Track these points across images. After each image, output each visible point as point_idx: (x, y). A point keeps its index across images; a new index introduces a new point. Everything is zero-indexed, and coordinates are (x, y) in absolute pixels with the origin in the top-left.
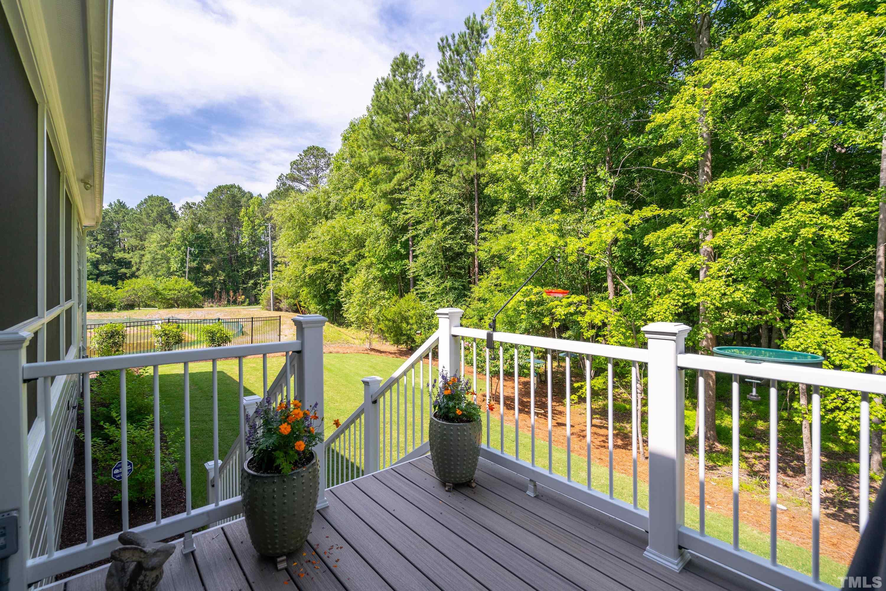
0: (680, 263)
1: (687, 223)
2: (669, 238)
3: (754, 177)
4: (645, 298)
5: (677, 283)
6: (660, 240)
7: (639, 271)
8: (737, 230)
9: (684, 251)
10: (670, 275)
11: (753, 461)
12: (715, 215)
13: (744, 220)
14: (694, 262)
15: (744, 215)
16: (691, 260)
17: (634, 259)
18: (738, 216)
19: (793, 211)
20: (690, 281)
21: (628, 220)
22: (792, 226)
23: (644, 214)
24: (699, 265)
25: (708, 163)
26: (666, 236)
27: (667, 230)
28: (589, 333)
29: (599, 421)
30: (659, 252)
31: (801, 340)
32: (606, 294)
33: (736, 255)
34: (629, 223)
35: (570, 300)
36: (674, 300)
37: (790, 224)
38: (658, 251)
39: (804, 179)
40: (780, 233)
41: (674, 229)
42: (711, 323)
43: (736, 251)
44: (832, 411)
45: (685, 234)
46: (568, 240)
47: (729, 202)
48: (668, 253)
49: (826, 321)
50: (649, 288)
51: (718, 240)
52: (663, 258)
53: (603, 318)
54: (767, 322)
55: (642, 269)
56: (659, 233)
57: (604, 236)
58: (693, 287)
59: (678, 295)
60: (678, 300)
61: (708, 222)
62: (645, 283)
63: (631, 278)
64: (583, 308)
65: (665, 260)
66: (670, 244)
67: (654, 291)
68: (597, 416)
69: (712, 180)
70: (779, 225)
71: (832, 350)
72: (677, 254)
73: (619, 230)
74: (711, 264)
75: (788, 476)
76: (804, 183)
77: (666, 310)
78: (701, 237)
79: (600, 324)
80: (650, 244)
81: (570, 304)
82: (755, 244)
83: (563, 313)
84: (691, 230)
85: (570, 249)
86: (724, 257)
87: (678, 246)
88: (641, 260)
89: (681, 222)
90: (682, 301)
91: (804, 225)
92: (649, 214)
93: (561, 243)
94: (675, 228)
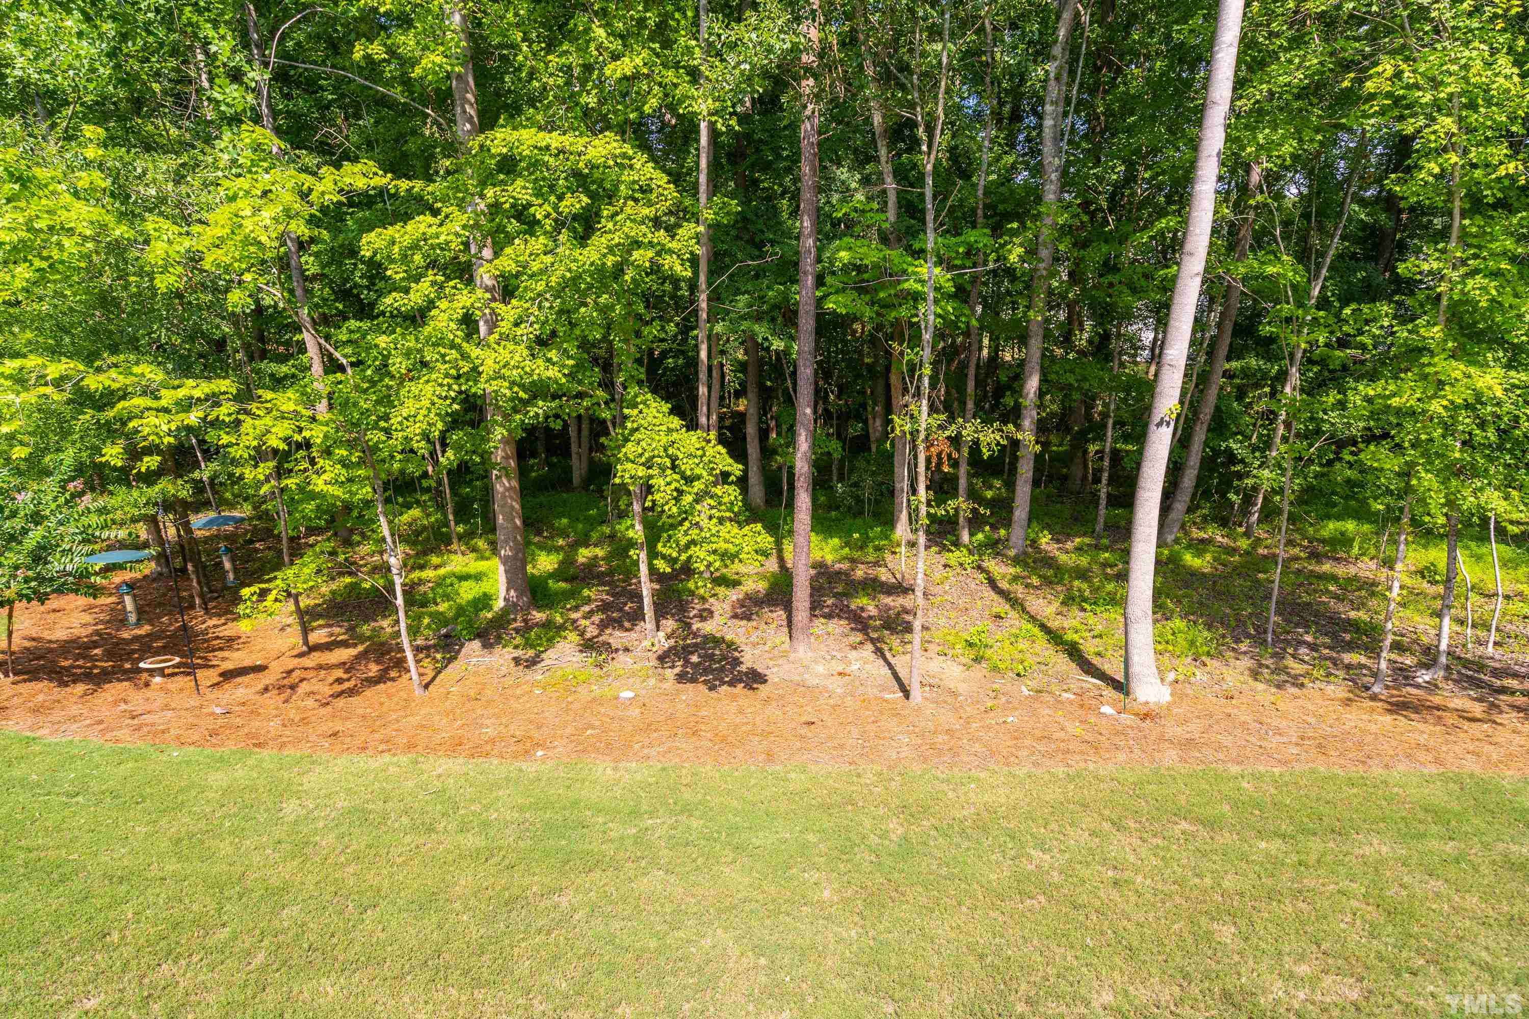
0: (443, 304)
1: (447, 217)
2: (415, 247)
3: (554, 140)
4: (381, 380)
5: (443, 351)
6: (396, 249)
7: (366, 311)
8: (539, 243)
9: (448, 278)
10: (427, 330)
11: (583, 622)
12: (495, 207)
13: (548, 224)
14: (468, 304)
15: (547, 216)
16: (464, 299)
17: (356, 285)
18: (538, 217)
19: (618, 218)
20: (465, 345)
21: (310, 190)
22: (619, 244)
23: (348, 180)
24: (479, 309)
25: (469, 96)
26: (407, 241)
27: (409, 227)
28: (260, 470)
29: (324, 631)
30: (398, 277)
31: (643, 444)
32: (304, 358)
33: (539, 295)
34: (313, 197)
35: (181, 393)
36: (441, 385)
37: (617, 240)
38: (395, 272)
39: (631, 159)
40: (604, 256)
41: (422, 228)
42: (506, 416)
43: (541, 287)
44: (687, 547)
45: (447, 243)
46: (150, 226)
47: (520, 182)
48: (417, 281)
49: (666, 407)
50: (386, 358)
51: (507, 263)
52: (407, 291)
53: (290, 433)
54: (587, 409)
55: (372, 305)
56: (390, 231)
57: (248, 225)
58: (473, 356)
59: (447, 375)
60: (450, 386)
61: (483, 221)
62: (376, 346)
63: (353, 324)
64: (225, 411)
65: (411, 295)
66: (418, 258)
67: (399, 364)
68: (321, 622)
69: (482, 130)
70: (599, 242)
71: (681, 456)
72: (433, 283)
73: (289, 214)
74: (501, 308)
75: (627, 630)
76: (631, 167)
77: (429, 410)
78: (473, 250)
79: (283, 446)
80: (375, 254)
81: (187, 405)
82: (568, 275)
83: (165, 428)
84: (457, 235)
85: (157, 252)
86: (521, 298)
87: (432, 264)
88: (368, 288)
89: (435, 213)
90: (456, 387)
91: (637, 245)
92: (361, 183)
93: (121, 231)
94: (422, 224)
